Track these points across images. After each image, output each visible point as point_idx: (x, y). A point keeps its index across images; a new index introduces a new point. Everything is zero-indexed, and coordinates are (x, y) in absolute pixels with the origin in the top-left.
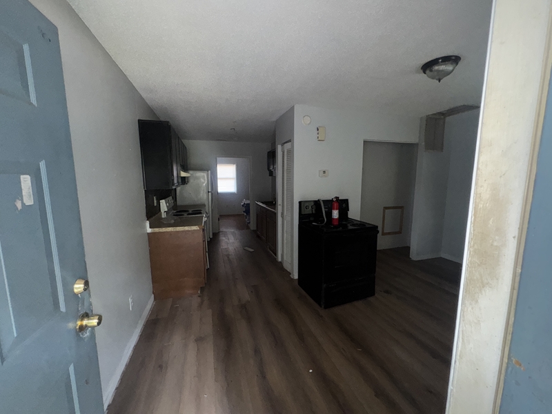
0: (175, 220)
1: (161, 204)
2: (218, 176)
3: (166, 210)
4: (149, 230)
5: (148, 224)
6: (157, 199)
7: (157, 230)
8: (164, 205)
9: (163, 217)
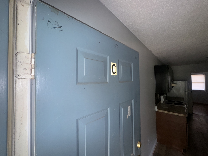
0: (168, 107)
1: (161, 97)
2: (192, 81)
3: (163, 100)
4: (157, 110)
5: (156, 107)
6: (159, 95)
7: (160, 111)
8: (162, 98)
9: (162, 103)
